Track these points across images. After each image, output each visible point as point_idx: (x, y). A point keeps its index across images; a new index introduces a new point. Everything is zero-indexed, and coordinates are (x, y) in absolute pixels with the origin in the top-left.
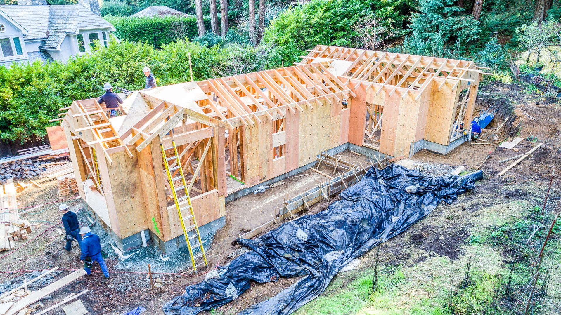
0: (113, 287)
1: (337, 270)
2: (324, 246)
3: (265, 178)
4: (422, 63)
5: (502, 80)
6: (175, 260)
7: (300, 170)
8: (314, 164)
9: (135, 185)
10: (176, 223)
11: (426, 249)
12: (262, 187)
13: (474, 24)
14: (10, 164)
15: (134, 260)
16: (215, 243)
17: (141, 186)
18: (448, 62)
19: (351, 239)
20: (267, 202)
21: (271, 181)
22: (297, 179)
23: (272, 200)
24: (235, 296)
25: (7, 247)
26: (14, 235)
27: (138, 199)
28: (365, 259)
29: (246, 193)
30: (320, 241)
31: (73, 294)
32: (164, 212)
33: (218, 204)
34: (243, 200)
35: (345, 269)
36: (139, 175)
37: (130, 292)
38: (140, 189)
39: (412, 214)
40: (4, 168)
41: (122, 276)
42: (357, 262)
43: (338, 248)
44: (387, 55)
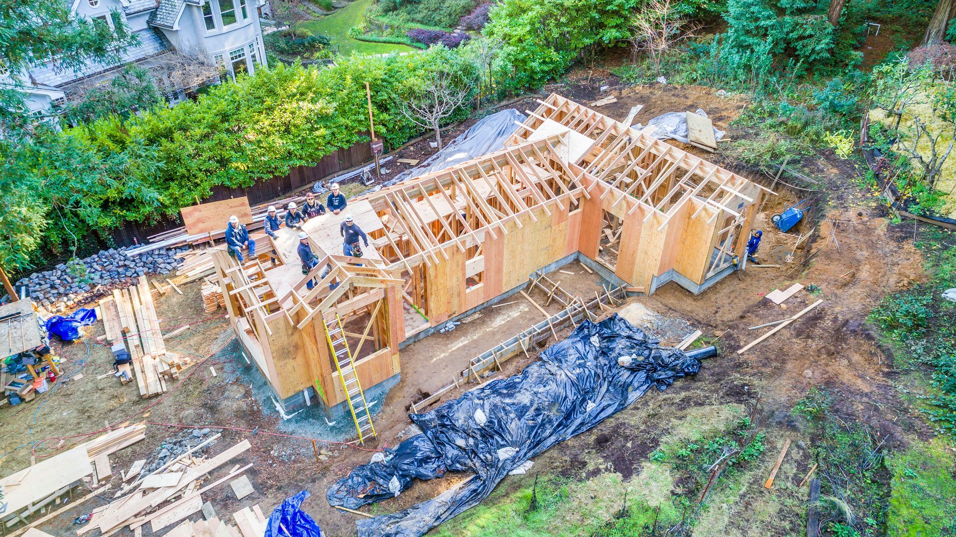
0: (276, 454)
1: (505, 473)
2: (499, 440)
3: (454, 313)
5: (837, 148)
6: (341, 425)
7: (505, 296)
8: (525, 286)
9: (296, 347)
10: (342, 388)
11: (606, 458)
12: (451, 325)
13: (826, 31)
14: (140, 255)
15: (297, 422)
16: (387, 404)
17: (303, 346)
19: (530, 434)
20: (454, 349)
21: (464, 315)
22: (498, 311)
23: (461, 345)
24: (397, 493)
25: (160, 391)
26: (164, 373)
27: (300, 359)
28: (540, 461)
29: (430, 334)
30: (497, 432)
31: (238, 466)
32: (329, 380)
33: (391, 363)
34: (425, 342)
35: (514, 472)
36: (300, 338)
37: (295, 462)
38: (302, 349)
39: (609, 405)
40: (134, 261)
41: (285, 441)
42: (529, 464)
43: (513, 444)
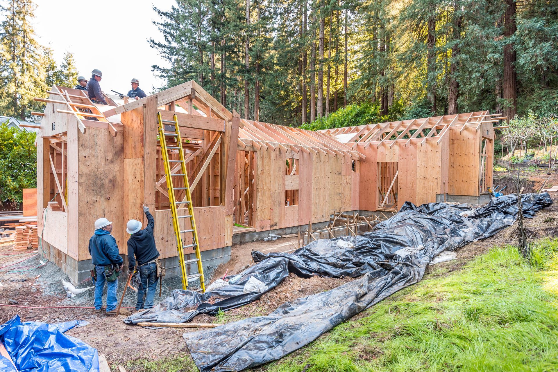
3: (276, 225)
4: (430, 123)
8: (327, 225)
9: (113, 182)
10: (165, 236)
12: (273, 236)
17: (123, 186)
18: (459, 116)
20: (282, 246)
21: (283, 231)
23: (286, 245)
29: (254, 239)
33: (223, 226)
34: (251, 244)
36: (122, 170)
38: (120, 190)
44: (391, 124)
